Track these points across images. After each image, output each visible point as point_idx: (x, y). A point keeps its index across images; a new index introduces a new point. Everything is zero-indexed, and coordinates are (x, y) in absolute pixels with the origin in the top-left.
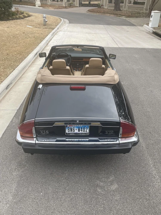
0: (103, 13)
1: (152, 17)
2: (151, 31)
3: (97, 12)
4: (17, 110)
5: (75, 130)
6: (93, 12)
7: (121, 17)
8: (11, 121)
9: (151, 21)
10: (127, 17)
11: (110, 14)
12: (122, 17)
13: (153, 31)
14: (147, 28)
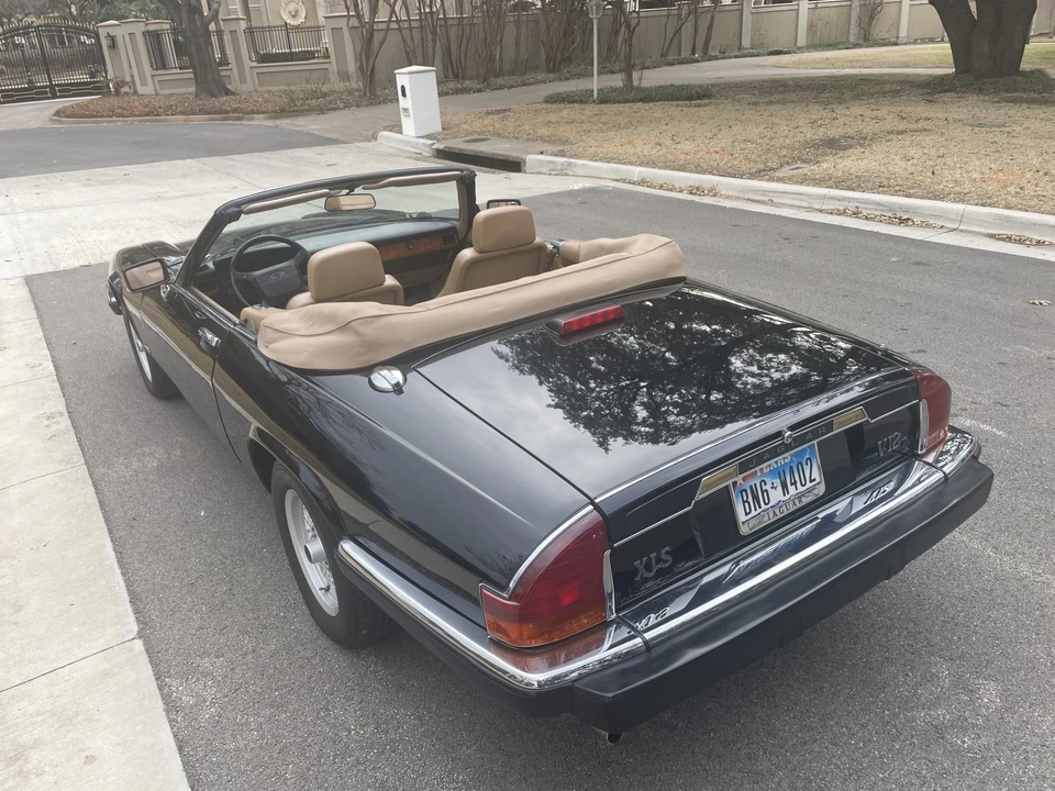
0: (147, 115)
1: (404, 95)
2: (427, 149)
3: (111, 113)
4: (140, 635)
5: (771, 492)
6: (88, 117)
7: (249, 119)
8: (167, 711)
9: (405, 110)
10: (276, 118)
11: (183, 113)
12: (253, 119)
13: (436, 146)
14: (401, 141)
